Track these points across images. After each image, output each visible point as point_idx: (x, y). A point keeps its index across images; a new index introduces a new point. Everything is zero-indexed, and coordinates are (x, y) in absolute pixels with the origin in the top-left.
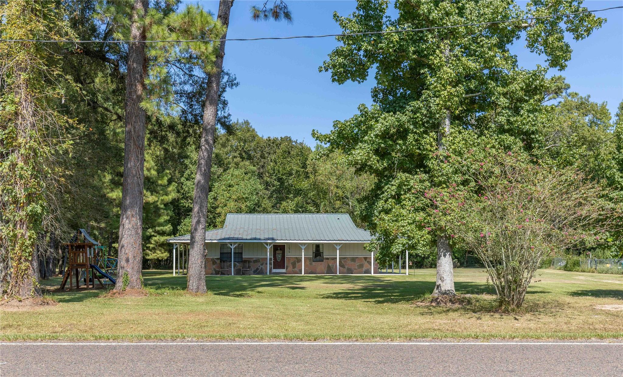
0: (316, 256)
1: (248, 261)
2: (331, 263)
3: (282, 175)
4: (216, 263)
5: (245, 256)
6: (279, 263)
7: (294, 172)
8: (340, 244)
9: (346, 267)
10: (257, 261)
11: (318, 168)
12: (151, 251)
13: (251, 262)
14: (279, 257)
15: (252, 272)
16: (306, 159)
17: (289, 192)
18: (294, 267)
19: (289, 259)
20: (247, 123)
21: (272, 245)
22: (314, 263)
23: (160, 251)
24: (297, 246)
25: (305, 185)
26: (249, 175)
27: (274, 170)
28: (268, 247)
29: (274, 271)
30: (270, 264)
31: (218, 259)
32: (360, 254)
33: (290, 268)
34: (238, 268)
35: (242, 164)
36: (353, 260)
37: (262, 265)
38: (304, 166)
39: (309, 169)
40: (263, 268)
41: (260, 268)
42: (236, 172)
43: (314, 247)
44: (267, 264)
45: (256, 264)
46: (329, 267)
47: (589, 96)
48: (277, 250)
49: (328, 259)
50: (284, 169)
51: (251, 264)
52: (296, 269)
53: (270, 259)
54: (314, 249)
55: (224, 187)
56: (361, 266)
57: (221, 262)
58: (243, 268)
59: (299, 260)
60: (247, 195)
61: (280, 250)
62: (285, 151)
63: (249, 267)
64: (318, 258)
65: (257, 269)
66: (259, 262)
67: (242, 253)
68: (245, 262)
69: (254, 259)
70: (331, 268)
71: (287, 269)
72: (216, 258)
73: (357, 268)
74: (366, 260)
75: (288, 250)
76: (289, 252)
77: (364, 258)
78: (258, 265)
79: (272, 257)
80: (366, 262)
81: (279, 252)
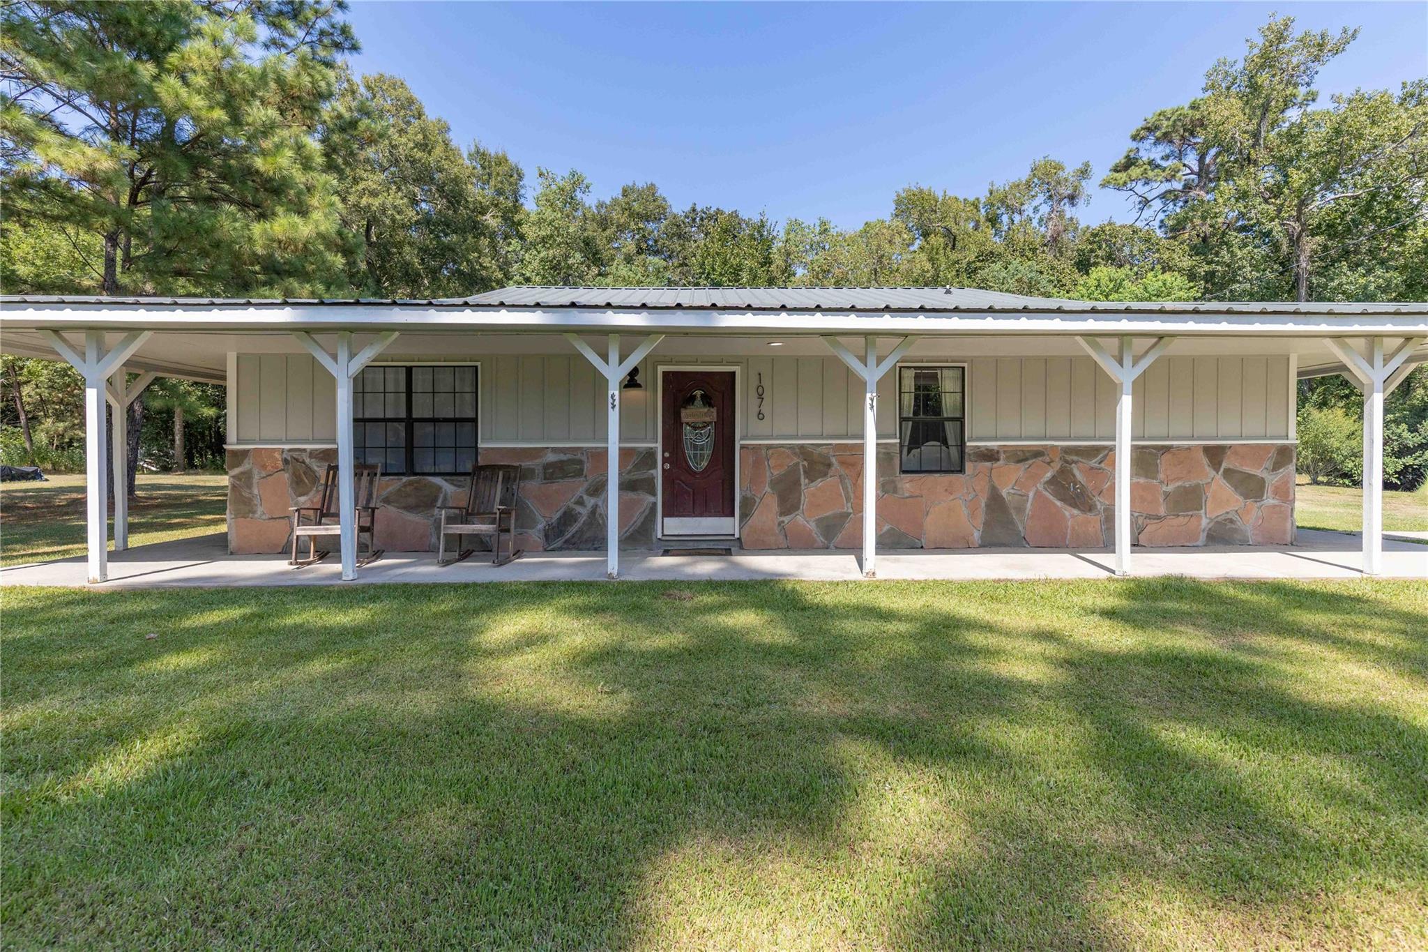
0: (915, 441)
1: (509, 471)
2: (1008, 482)
4: (315, 479)
5: (493, 440)
6: (700, 482)
10: (565, 468)
13: (528, 474)
14: (699, 443)
15: (535, 535)
16: (770, 247)
18: (789, 504)
19: (756, 451)
22: (908, 484)
26: (652, 279)
28: (614, 376)
29: (670, 527)
30: (647, 486)
31: (323, 455)
32: (1182, 431)
33: (767, 514)
35: (638, 259)
36: (1144, 461)
37: (596, 490)
39: (777, 263)
41: (585, 512)
43: (909, 384)
46: (996, 503)
48: (689, 402)
49: (989, 456)
51: (532, 486)
52: (805, 520)
53: (646, 458)
54: (909, 400)
56: (1189, 499)
59: (821, 465)
61: (707, 401)
63: (516, 507)
64: (931, 449)
65: (568, 517)
66: (579, 473)
67: (474, 421)
68: (482, 472)
69: (551, 458)
70: (1020, 510)
71: (744, 516)
72: (313, 454)
73: (1162, 511)
74: (1216, 465)
75: (754, 401)
76: (760, 416)
77: (1207, 449)
78: (570, 492)
79: (659, 446)
80: (1219, 476)
81: (698, 413)
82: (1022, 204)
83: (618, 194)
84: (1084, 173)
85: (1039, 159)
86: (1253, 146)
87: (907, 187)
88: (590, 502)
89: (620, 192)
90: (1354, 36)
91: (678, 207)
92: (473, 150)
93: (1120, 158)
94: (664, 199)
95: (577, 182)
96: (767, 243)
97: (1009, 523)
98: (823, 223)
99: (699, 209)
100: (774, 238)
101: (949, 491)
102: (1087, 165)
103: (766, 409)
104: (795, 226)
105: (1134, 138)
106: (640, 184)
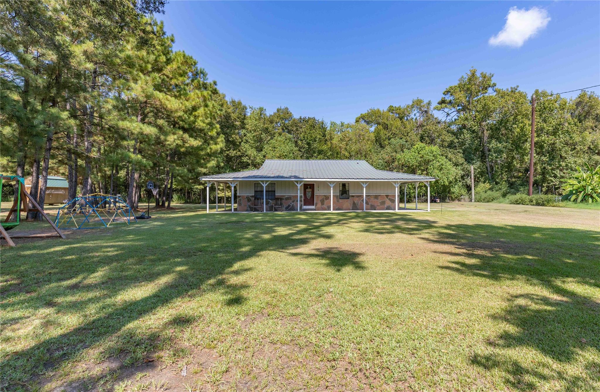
0: (342, 194)
1: (280, 199)
2: (356, 200)
3: (310, 140)
4: (251, 200)
5: (278, 194)
6: (309, 200)
7: (317, 139)
8: (366, 182)
9: (370, 203)
10: (289, 198)
11: (333, 136)
12: (221, 191)
13: (283, 199)
14: (309, 195)
15: (284, 208)
16: (325, 131)
17: (314, 152)
18: (323, 204)
19: (318, 196)
20: (287, 109)
21: (302, 183)
22: (341, 201)
23: (227, 191)
24: (326, 185)
25: (325, 147)
26: (288, 141)
27: (304, 137)
28: (299, 186)
29: (305, 207)
30: (301, 201)
31: (252, 196)
32: (382, 192)
33: (319, 205)
34: (271, 205)
35: (283, 134)
36: (376, 197)
37: (293, 202)
38: (324, 136)
39: (328, 137)
40: (295, 205)
41: (291, 205)
42: (279, 139)
43: (341, 185)
44: (297, 201)
45: (289, 201)
46: (354, 203)
47: (518, 86)
48: (307, 188)
49: (353, 196)
50: (311, 137)
51: (283, 201)
52: (325, 206)
53: (301, 197)
54: (341, 188)
55: (270, 148)
56: (383, 203)
57: (255, 199)
58: (275, 205)
59: (328, 198)
60: (286, 153)
61: (310, 188)
62: (311, 126)
63: (281, 204)
64: (344, 195)
65: (289, 206)
66: (291, 199)
67: (275, 191)
68: (277, 199)
69: (286, 197)
70: (358, 204)
71: (316, 205)
72: (250, 196)
73: (379, 205)
74: (387, 198)
75: (317, 188)
76: (318, 190)
77: (386, 195)
78: (290, 202)
79: (303, 195)
80: (388, 200)
81: (309, 190)
82: (409, 114)
83: (276, 111)
84: (429, 104)
85: (415, 99)
86: (469, 105)
87: (370, 108)
88: (292, 203)
89: (276, 110)
90: (492, 76)
91: (296, 116)
92: (231, 100)
93: (440, 100)
94: (291, 113)
95: (261, 109)
96: (324, 129)
97: (356, 207)
98: (342, 123)
99: (302, 118)
100: (327, 128)
101: (347, 202)
102: (430, 101)
103: (319, 189)
104: (333, 124)
105: (444, 94)
106: (283, 107)
